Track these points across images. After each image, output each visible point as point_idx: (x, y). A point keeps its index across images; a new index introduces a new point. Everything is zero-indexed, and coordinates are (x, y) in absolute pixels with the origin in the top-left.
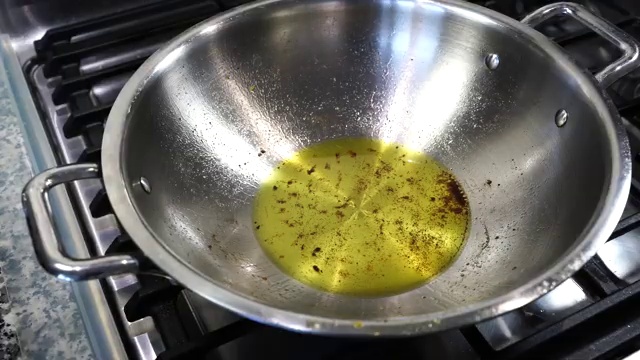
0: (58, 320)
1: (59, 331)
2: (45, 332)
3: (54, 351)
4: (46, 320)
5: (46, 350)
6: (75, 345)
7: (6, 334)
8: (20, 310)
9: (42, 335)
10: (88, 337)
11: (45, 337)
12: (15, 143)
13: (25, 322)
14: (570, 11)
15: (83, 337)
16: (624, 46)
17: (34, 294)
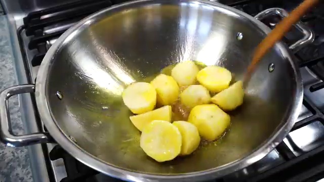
0: (18, 158)
1: (18, 163)
2: (12, 163)
3: (15, 173)
4: (12, 157)
5: (11, 172)
6: (25, 171)
10: (31, 167)
11: (11, 166)
12: (8, 67)
14: (279, 13)
15: (29, 167)
16: (305, 32)
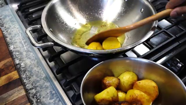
0: (33, 64)
1: (34, 66)
3: (34, 70)
4: (31, 64)
5: (32, 70)
6: (38, 68)
7: (22, 68)
8: (24, 62)
9: (30, 67)
12: (17, 28)
13: (26, 65)
15: (40, 67)
17: (27, 59)
